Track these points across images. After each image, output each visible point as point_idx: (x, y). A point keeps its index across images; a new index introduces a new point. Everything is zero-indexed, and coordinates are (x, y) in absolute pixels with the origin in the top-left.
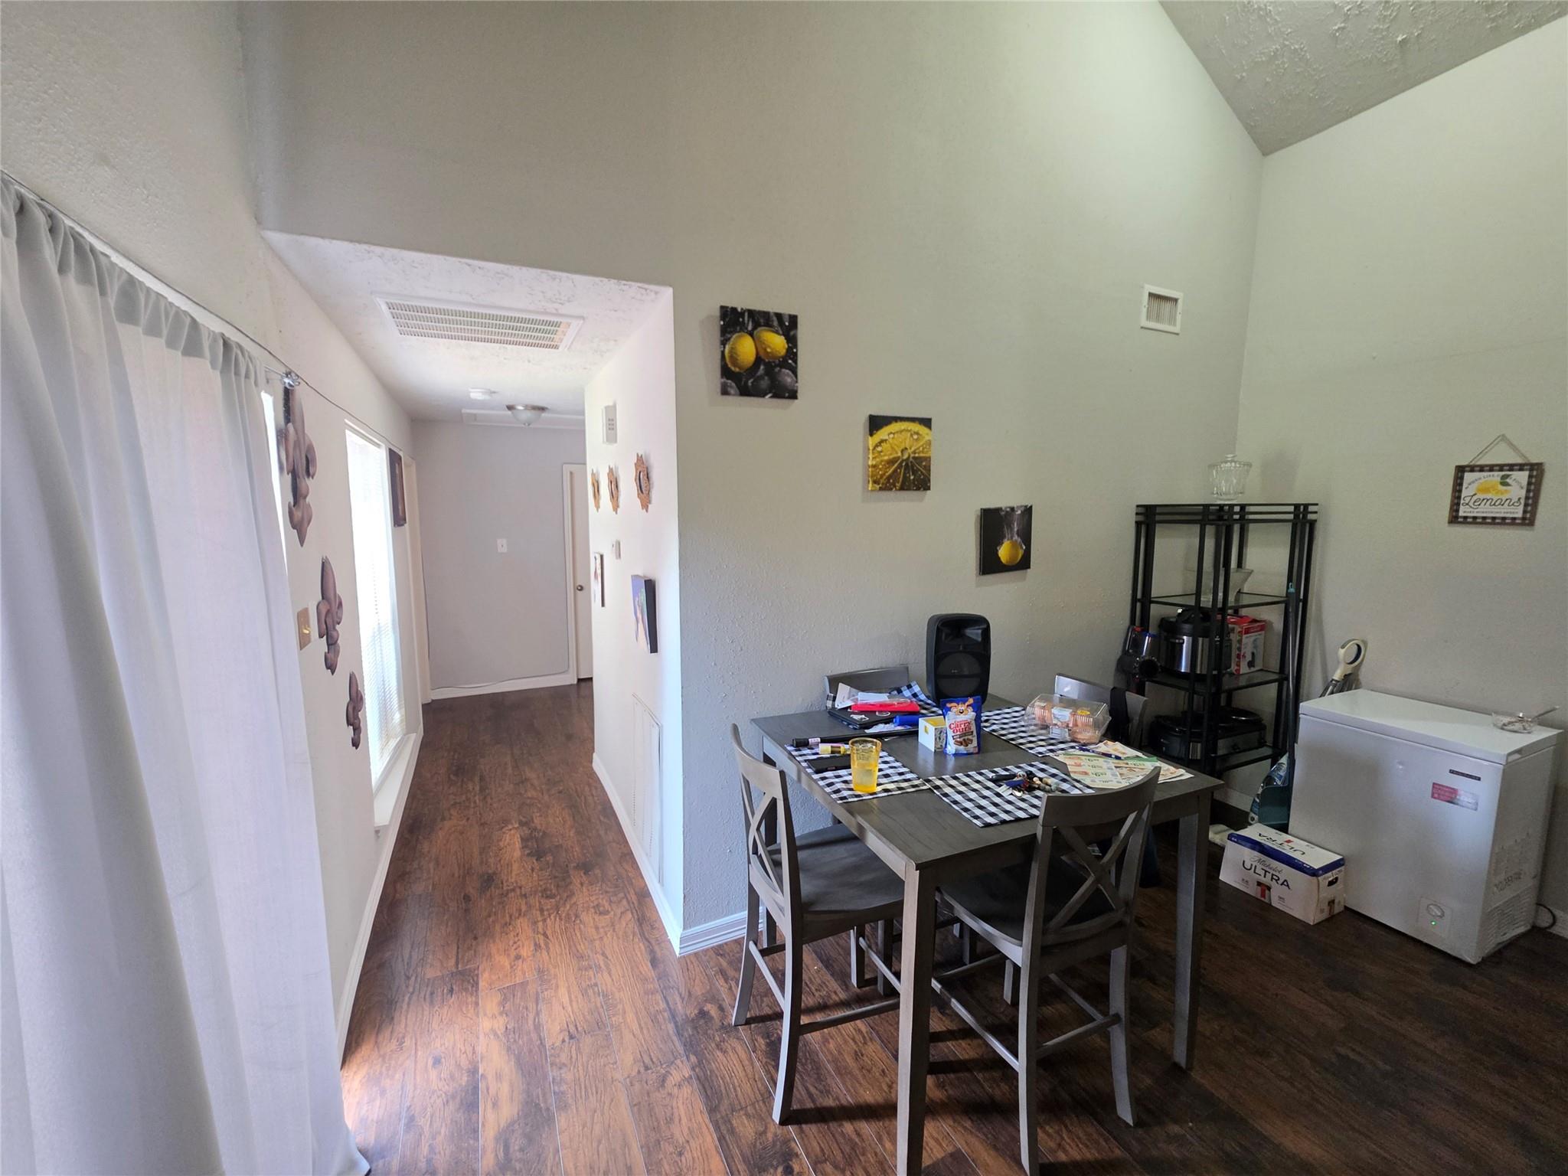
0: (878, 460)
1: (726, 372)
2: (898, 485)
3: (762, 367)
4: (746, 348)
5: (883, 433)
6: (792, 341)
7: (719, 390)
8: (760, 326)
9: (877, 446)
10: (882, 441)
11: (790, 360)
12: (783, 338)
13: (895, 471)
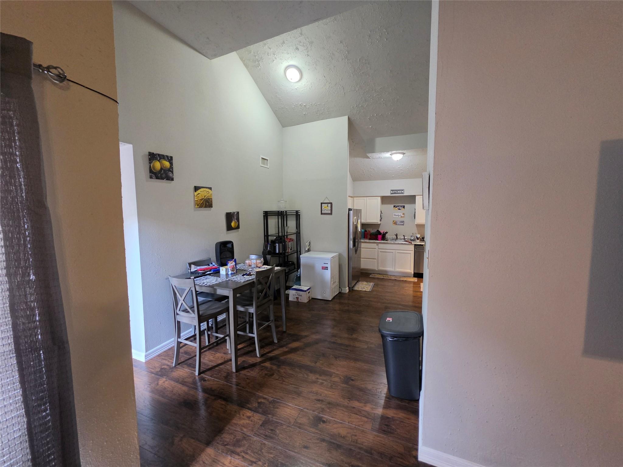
0: (198, 199)
1: (151, 171)
2: (204, 206)
3: (163, 171)
4: (157, 165)
5: (199, 191)
6: (171, 164)
7: (149, 177)
8: (162, 159)
9: (197, 195)
10: (199, 194)
11: (171, 170)
12: (169, 163)
13: (203, 202)
